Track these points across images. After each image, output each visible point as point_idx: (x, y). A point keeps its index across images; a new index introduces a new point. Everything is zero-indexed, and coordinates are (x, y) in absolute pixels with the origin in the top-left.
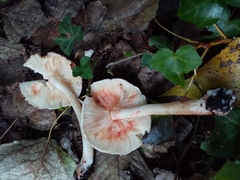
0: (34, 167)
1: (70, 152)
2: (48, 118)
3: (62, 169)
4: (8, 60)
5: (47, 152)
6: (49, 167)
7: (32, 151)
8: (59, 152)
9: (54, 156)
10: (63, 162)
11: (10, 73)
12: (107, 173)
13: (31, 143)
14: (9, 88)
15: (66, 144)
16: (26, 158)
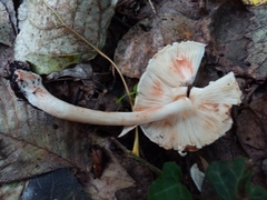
0: (64, 12)
1: (66, 72)
2: (132, 60)
3: (44, 51)
4: (250, 40)
5: (79, 41)
6: (55, 32)
7: (90, 19)
8: (72, 58)
9: (69, 49)
10: (54, 57)
11: (230, 32)
12: (10, 113)
13: (104, 23)
14: (207, 21)
15: (80, 71)
16: (83, 7)
